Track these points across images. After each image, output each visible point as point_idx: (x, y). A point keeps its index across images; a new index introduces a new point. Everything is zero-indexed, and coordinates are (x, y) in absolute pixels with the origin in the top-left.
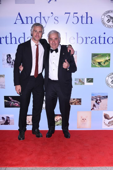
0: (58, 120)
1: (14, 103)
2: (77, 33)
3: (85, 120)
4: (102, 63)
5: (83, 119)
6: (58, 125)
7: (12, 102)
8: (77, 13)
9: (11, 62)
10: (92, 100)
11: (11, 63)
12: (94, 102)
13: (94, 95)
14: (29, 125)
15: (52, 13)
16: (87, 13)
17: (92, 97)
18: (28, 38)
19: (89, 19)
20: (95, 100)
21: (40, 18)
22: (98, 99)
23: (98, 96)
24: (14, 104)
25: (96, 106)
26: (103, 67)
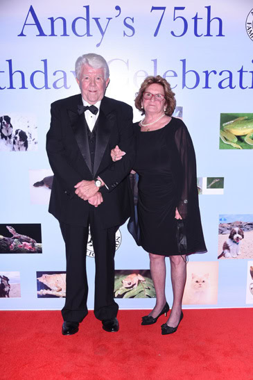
0: (133, 285)
1: (21, 241)
2: (184, 61)
3: (203, 284)
4: (246, 139)
5: (197, 282)
6: (133, 297)
7: (16, 240)
8: (183, 8)
9: (10, 137)
10: (221, 232)
11: (12, 140)
12: (226, 238)
13: (225, 220)
14: (58, 297)
15: (118, 8)
16: (209, 8)
17: (221, 225)
18: (54, 74)
19: (215, 25)
20: (229, 231)
21: (88, 20)
22: (237, 229)
23: (237, 222)
24: (20, 244)
25: (231, 248)
26: (250, 147)
